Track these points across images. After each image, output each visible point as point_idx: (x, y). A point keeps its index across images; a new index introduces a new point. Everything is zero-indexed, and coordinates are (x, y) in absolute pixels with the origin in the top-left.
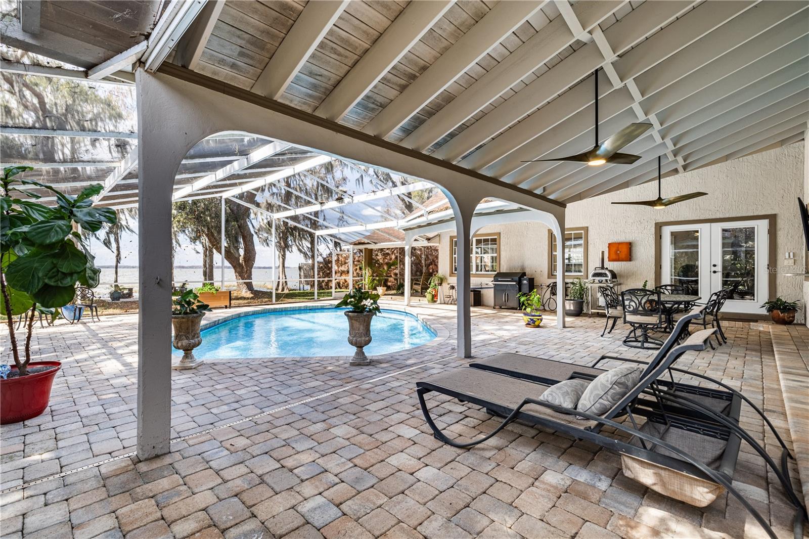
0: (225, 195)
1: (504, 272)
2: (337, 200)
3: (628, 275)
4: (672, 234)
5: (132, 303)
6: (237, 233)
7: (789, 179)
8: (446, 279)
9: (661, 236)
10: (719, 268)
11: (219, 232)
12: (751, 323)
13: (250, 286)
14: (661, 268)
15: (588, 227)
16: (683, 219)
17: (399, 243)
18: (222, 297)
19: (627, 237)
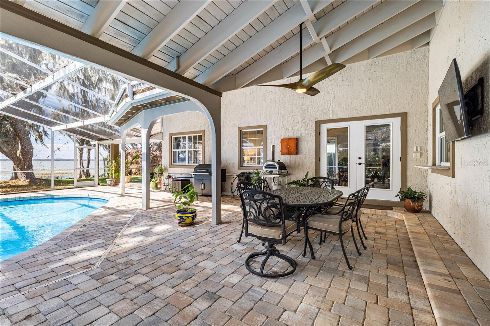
3: (295, 167)
4: (328, 130)
7: (417, 80)
8: (167, 169)
9: (320, 133)
10: (363, 161)
12: (388, 211)
14: (320, 160)
15: (266, 125)
16: (336, 118)
19: (295, 134)
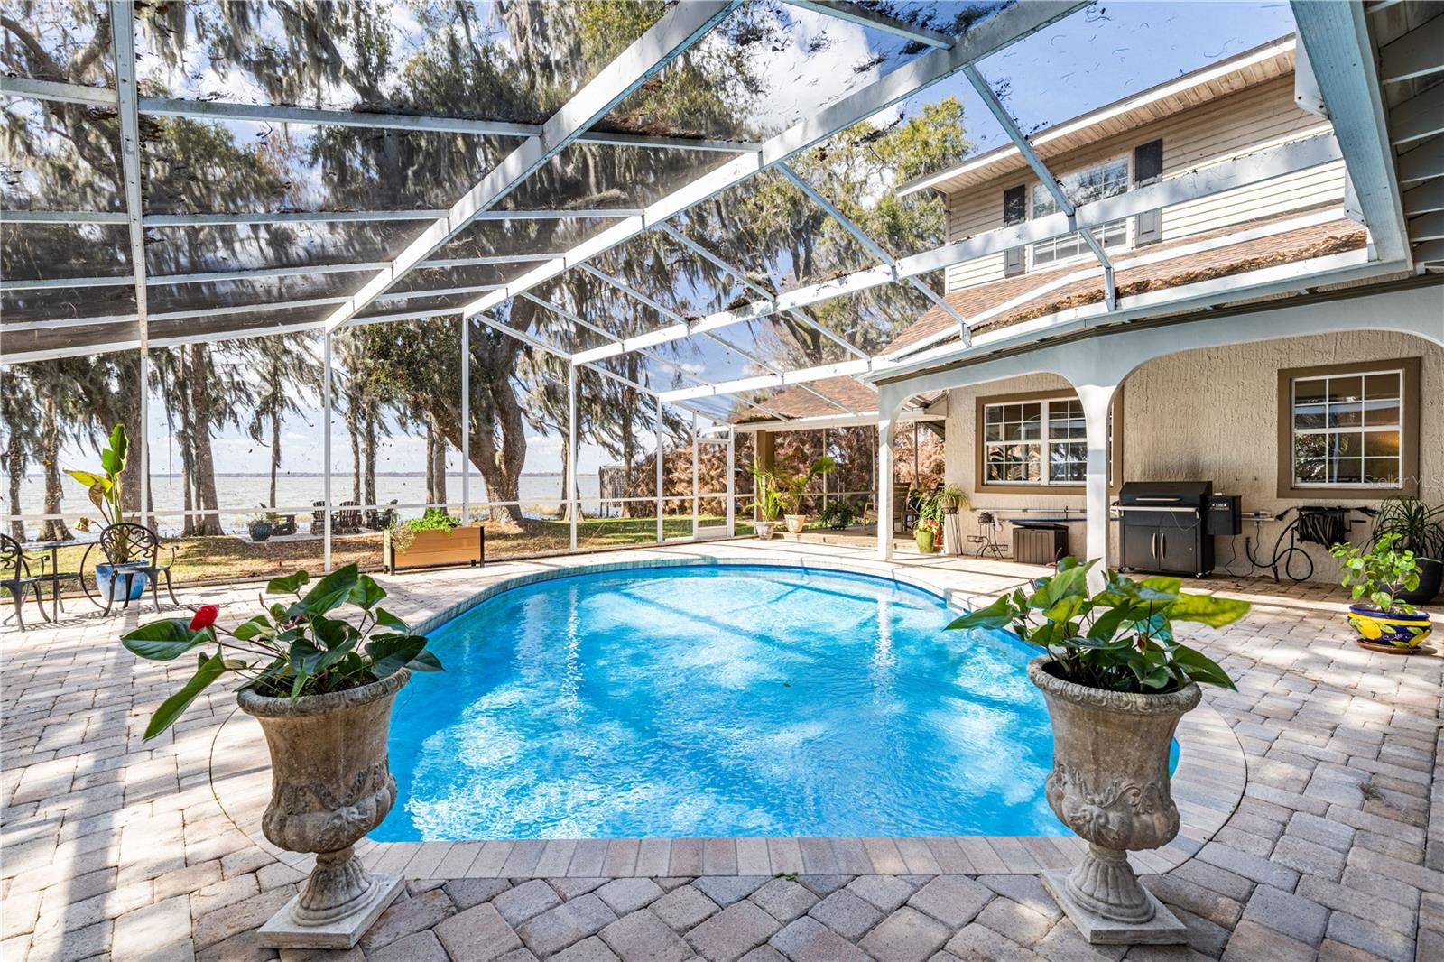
0: (470, 310)
1: (1136, 480)
2: (732, 308)
5: (296, 544)
6: (490, 407)
8: (967, 498)
11: (457, 403)
13: (514, 513)
15: (1417, 360)
17: (851, 415)
18: (465, 542)
